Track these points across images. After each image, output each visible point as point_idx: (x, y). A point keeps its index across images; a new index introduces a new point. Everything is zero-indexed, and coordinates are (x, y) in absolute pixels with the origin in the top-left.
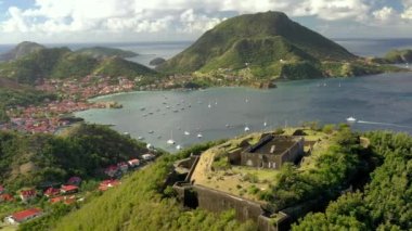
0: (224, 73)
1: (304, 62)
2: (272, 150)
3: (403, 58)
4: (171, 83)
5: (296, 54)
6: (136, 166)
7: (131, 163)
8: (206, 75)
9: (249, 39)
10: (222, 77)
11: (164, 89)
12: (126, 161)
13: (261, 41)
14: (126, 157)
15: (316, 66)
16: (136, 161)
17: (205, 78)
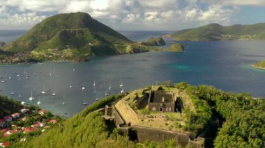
0: (53, 52)
1: (104, 45)
2: (163, 100)
3: (158, 43)
4: (17, 59)
5: (98, 40)
6: (17, 118)
7: (13, 115)
8: (41, 53)
9: (68, 30)
10: (52, 55)
11: (12, 63)
12: (10, 115)
13: (75, 31)
14: (9, 112)
15: (111, 47)
16: (17, 114)
17: (40, 56)
